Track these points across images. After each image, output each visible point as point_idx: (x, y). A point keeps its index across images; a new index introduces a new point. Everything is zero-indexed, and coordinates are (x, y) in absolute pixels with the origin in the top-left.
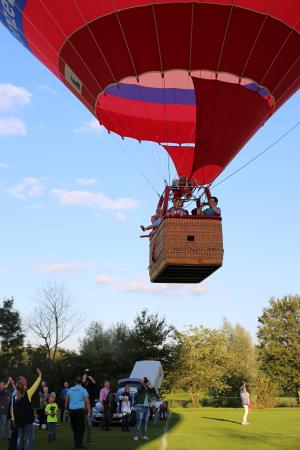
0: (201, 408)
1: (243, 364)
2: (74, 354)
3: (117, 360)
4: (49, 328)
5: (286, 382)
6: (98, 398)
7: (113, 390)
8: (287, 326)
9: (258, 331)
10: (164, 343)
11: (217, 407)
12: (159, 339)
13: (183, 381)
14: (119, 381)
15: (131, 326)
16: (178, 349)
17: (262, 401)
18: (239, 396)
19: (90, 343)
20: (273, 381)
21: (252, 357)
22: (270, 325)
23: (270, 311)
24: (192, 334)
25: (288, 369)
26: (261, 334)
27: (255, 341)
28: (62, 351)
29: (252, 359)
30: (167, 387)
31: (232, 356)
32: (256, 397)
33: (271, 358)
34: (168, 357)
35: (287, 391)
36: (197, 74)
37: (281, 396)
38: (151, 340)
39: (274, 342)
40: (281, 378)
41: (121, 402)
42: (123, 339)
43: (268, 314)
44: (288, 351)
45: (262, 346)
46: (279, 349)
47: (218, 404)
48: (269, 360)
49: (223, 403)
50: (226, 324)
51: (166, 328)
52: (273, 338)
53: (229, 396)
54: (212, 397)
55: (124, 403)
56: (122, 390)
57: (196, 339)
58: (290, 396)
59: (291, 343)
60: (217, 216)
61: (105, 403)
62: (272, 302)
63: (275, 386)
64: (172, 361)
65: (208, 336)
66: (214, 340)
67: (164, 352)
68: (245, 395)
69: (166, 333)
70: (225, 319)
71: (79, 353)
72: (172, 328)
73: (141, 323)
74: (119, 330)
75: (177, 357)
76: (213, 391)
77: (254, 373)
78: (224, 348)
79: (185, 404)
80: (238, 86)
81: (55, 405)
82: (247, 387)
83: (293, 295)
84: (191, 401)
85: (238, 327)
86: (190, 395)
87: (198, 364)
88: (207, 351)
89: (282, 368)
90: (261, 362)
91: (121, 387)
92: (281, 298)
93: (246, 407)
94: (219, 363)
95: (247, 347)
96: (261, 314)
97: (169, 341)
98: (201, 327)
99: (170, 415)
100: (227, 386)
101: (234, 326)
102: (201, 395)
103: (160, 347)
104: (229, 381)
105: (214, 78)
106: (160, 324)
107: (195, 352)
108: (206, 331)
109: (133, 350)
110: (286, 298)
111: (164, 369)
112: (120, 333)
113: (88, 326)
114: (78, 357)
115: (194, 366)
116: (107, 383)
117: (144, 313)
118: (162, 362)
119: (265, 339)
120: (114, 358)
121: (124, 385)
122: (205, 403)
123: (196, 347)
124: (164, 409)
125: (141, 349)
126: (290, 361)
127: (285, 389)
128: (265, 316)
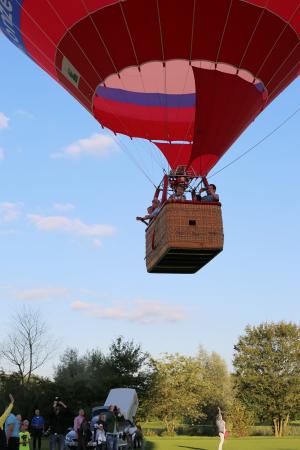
0: (176, 437)
1: (218, 392)
2: (48, 381)
3: (91, 387)
4: (23, 355)
5: (261, 410)
6: (72, 426)
7: (88, 418)
8: (262, 354)
9: (233, 358)
10: (139, 370)
11: (192, 435)
12: (135, 366)
13: (158, 409)
14: (94, 409)
15: (106, 353)
16: (153, 376)
17: (237, 430)
18: (215, 424)
19: (64, 369)
20: (248, 409)
21: (228, 385)
22: (246, 352)
23: (246, 338)
24: (168, 361)
25: (263, 397)
26: (237, 362)
27: (231, 369)
28: (36, 378)
29: (228, 387)
30: (142, 415)
31: (208, 384)
32: (231, 425)
33: (246, 386)
34: (143, 385)
35: (262, 420)
36: (197, 64)
37: (256, 424)
38: (127, 367)
39: (250, 370)
40: (257, 406)
41: (95, 430)
42: (97, 366)
43: (244, 342)
44: (263, 379)
45: (238, 374)
46: (254, 377)
47: (193, 432)
48: (244, 388)
49: (199, 431)
50: (201, 352)
51: (141, 356)
52: (249, 365)
53: (205, 424)
54: (188, 426)
55: (99, 432)
56: (97, 418)
57: (172, 367)
58: (266, 424)
59: (266, 371)
60: (216, 202)
61: (79, 432)
62: (248, 330)
63: (251, 414)
64: (147, 390)
65: (184, 363)
66: (190, 369)
67: (140, 380)
68: (221, 424)
69: (142, 360)
70: (201, 346)
71: (53, 380)
72: (147, 355)
73: (116, 350)
74: (94, 357)
75: (153, 385)
76: (188, 420)
77: (230, 401)
78: (200, 376)
79: (160, 433)
80: (235, 77)
81: (27, 433)
82: (223, 415)
83: (269, 323)
84: (166, 430)
85: (214, 355)
86: (165, 424)
87: (174, 392)
88: (182, 378)
89: (257, 396)
90: (236, 390)
91: (95, 415)
92: (257, 325)
93: (222, 435)
94: (194, 391)
95: (223, 374)
96: (237, 342)
97: (144, 369)
98: (177, 354)
99: (144, 445)
100: (202, 415)
101: (210, 354)
102: (176, 423)
103: (136, 375)
104: (204, 410)
105: (213, 68)
106: (136, 351)
107: (170, 380)
108: (182, 359)
109: (108, 378)
110: (261, 326)
111: (139, 397)
112: (95, 360)
113: (63, 353)
114: (52, 384)
115: (170, 394)
116: (81, 412)
117: (120, 340)
118: (137, 390)
119: (241, 367)
120: (88, 386)
121: (97, 413)
122: (180, 432)
123: (172, 374)
124: (139, 437)
125: (116, 377)
126: (266, 389)
127: (261, 418)
128: (241, 344)
